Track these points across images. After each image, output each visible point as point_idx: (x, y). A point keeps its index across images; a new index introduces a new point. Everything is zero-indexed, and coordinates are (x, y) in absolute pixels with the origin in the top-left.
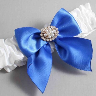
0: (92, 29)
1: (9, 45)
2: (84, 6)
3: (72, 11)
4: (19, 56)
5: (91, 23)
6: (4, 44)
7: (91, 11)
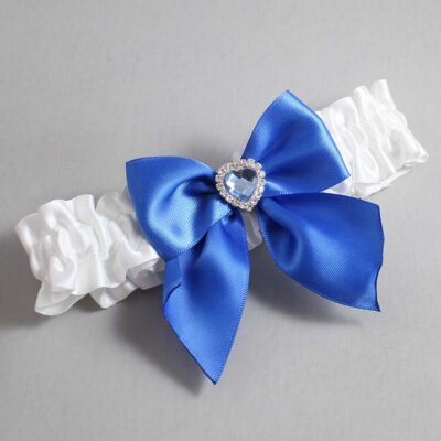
0: (393, 170)
1: (110, 218)
2: (369, 89)
3: (326, 109)
4: (138, 254)
5: (390, 147)
6: (96, 214)
7: (393, 107)
